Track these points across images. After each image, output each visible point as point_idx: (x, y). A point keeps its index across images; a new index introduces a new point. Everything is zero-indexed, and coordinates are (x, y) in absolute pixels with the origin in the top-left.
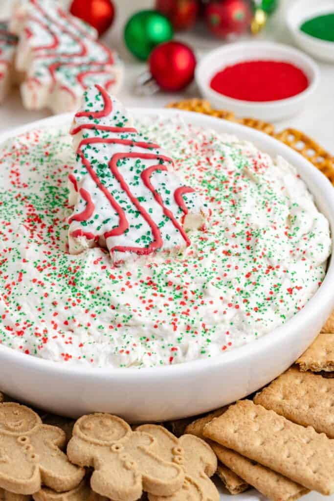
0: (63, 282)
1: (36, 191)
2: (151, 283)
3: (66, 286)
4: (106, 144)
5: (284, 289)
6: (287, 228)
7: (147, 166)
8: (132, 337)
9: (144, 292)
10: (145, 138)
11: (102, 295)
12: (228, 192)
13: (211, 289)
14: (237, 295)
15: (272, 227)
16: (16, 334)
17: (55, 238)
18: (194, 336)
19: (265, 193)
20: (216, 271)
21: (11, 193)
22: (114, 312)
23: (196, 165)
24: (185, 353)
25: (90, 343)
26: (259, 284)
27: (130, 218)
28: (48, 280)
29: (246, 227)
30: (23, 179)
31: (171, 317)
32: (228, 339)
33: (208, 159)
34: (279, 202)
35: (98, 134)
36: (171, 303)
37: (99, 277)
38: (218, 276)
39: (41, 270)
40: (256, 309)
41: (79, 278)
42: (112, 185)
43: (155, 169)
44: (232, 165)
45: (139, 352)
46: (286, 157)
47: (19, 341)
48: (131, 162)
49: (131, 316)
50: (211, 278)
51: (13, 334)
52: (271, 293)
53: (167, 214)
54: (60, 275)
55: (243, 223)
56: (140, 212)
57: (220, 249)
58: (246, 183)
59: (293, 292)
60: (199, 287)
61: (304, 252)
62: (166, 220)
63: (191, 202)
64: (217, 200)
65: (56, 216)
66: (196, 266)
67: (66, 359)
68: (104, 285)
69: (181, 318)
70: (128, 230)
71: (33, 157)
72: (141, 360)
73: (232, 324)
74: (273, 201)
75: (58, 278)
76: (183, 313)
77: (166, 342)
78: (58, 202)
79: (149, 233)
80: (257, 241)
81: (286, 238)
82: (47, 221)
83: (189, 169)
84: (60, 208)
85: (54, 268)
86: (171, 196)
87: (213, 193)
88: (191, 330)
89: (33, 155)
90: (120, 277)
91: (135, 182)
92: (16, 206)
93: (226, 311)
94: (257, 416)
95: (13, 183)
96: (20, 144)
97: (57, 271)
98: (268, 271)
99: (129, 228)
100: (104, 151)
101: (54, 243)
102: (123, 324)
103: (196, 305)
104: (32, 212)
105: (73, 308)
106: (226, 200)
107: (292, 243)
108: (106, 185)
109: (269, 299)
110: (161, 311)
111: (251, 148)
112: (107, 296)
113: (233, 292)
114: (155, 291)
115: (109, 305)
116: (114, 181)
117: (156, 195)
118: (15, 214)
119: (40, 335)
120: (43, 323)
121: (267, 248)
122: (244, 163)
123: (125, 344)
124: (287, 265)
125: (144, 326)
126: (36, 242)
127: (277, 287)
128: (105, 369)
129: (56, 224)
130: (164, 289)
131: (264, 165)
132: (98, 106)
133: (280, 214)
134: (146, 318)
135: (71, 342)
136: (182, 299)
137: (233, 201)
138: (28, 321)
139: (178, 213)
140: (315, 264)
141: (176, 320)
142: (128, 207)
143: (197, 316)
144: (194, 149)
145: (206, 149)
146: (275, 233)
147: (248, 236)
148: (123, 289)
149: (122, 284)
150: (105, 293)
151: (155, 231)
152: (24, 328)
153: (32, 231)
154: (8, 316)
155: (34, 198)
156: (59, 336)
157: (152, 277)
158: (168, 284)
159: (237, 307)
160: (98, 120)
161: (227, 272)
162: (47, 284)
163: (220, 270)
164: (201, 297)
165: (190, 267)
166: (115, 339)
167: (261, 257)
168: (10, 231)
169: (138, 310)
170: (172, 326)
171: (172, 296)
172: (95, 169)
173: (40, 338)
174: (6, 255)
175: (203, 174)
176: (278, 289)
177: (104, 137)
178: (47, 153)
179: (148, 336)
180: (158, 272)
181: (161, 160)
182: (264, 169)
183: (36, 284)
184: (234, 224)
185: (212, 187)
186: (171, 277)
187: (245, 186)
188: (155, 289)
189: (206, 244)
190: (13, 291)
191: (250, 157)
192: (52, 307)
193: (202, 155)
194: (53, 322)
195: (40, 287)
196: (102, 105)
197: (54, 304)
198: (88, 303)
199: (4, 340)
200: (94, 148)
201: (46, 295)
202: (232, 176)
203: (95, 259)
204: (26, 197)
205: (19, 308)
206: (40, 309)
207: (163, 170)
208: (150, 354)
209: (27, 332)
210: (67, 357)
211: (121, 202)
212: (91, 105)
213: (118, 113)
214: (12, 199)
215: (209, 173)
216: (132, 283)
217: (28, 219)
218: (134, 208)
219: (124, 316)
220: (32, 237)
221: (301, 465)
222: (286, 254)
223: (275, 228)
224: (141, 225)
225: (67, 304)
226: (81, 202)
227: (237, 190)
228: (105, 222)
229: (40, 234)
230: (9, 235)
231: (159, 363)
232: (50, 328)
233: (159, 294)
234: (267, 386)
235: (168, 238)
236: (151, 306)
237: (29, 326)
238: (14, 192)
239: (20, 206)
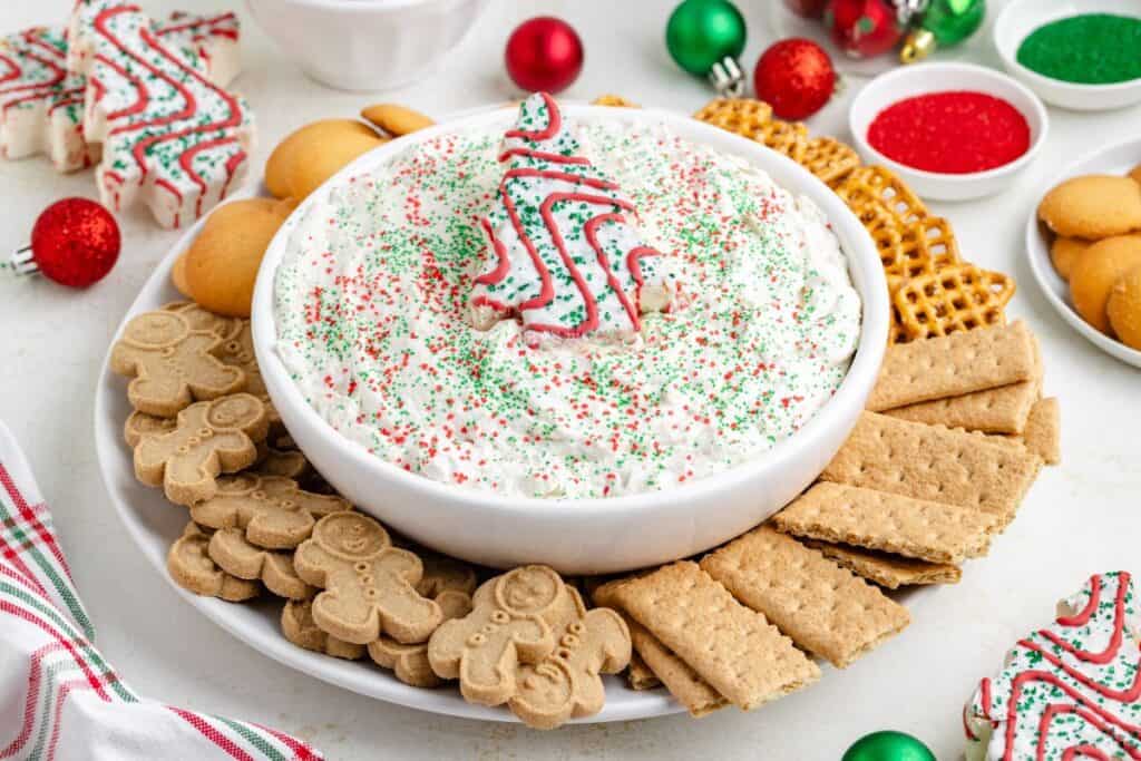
0: (464, 371)
1: (440, 231)
2: (588, 381)
3: (467, 377)
4: (541, 179)
5: (776, 400)
6: (798, 307)
7: (595, 215)
8: (555, 455)
9: (577, 394)
10: (601, 174)
11: (517, 394)
12: (717, 249)
13: (673, 394)
14: (709, 404)
15: (773, 305)
16: (394, 441)
17: (460, 304)
18: (641, 460)
19: (771, 253)
20: (684, 367)
21: (404, 233)
22: (532, 419)
23: (676, 206)
24: (625, 484)
25: (495, 460)
26: (741, 390)
27: (557, 285)
28: (443, 367)
29: (736, 304)
30: (424, 212)
31: (611, 431)
32: (688, 466)
33: (696, 195)
34: (790, 268)
35: (533, 163)
36: (614, 411)
37: (513, 368)
38: (685, 374)
39: (435, 352)
40: (734, 426)
41: (486, 368)
42: (540, 236)
43: (607, 219)
44: (728, 207)
45: (563, 477)
46: (813, 196)
47: (396, 451)
48: (574, 207)
49: (555, 427)
50: (676, 377)
51: (390, 441)
52: (758, 404)
53: (612, 286)
54: (460, 361)
55: (732, 297)
56: (574, 278)
57: (694, 334)
58: (745, 237)
59: (790, 404)
60: (657, 389)
61: (814, 346)
62: (610, 292)
63: (650, 269)
64: (699, 261)
65: (464, 271)
66: (655, 359)
67: (460, 481)
68: (520, 379)
69: (625, 432)
70: (551, 303)
71: (441, 179)
72: (564, 489)
73: (696, 445)
74: (783, 266)
75: (456, 365)
76: (630, 426)
77: (601, 466)
78: (470, 249)
79: (580, 308)
80: (746, 326)
81: (794, 322)
82: (451, 278)
83: (664, 210)
84: (472, 260)
85: (453, 350)
86: (622, 260)
87: (696, 249)
88: (637, 451)
89: (441, 175)
90: (545, 370)
91: (574, 235)
92: (410, 253)
93: (691, 426)
94: (694, 586)
95: (409, 217)
96: (425, 156)
97: (457, 355)
98: (756, 372)
99: (555, 299)
100: (537, 189)
101: (456, 312)
102: (543, 437)
103: (648, 415)
104: (430, 264)
105: (475, 410)
106: (713, 261)
107: (801, 331)
108: (532, 236)
109: (753, 412)
110: (597, 422)
111: (764, 181)
112: (523, 396)
113: (703, 399)
114: (592, 393)
115: (526, 408)
116: (544, 232)
117: (601, 257)
118: (407, 265)
119: (426, 445)
120: (432, 429)
121: (760, 338)
122: (748, 203)
123: (543, 465)
124: (786, 364)
125: (572, 441)
126: (431, 309)
127: (767, 395)
128: (513, 499)
129: (463, 284)
130: (606, 390)
131: (778, 209)
132: (539, 123)
133: (788, 286)
134: (576, 430)
135: (468, 458)
136: (630, 406)
137: (722, 263)
138: (411, 424)
139: (629, 284)
140: (830, 364)
141: (617, 435)
142: (559, 269)
143: (648, 432)
144: (678, 178)
145: (696, 179)
146: (776, 314)
147: (735, 318)
148: (547, 388)
149: (546, 380)
150: (521, 392)
151: (590, 305)
152: (406, 434)
153: (428, 292)
154: (385, 416)
155: (436, 242)
156: (453, 448)
157: (590, 372)
158: (613, 383)
159: (707, 421)
160: (536, 143)
161: (698, 370)
162: (442, 373)
163: (689, 366)
164: (656, 405)
165: (647, 360)
166: (530, 456)
167: (749, 351)
168: (398, 290)
169: (566, 419)
170: (611, 444)
171: (617, 401)
172: (520, 212)
173: (427, 449)
174: (389, 326)
175: (683, 219)
176: (768, 400)
177: (540, 168)
178: (461, 175)
179: (577, 455)
180: (600, 366)
181: (617, 207)
182: (777, 214)
183: (427, 371)
184: (719, 300)
185: (695, 241)
186: (618, 374)
187: (744, 242)
188: (593, 389)
189: (673, 326)
190: (394, 379)
191: (758, 195)
192: (446, 406)
193: (688, 189)
194: (446, 428)
195: (432, 377)
196: (546, 123)
197: (450, 402)
198: (496, 404)
199: (376, 449)
200: (524, 184)
201: (439, 388)
202: (727, 224)
203: (509, 338)
204: (425, 240)
205: (401, 405)
206: (429, 408)
207: (617, 220)
208: (576, 481)
209: (409, 441)
210: (461, 478)
211: (549, 262)
212: (530, 121)
213: (567, 135)
214: (405, 242)
215: (694, 219)
216: (562, 378)
217: (425, 273)
218: (566, 272)
219: (545, 426)
220: (426, 302)
221: (723, 663)
222: (791, 347)
223: (778, 308)
224: (572, 296)
225: (467, 403)
226: (493, 257)
227: (731, 247)
228: (521, 289)
229: (439, 297)
230: (396, 296)
231: (588, 494)
232: (442, 435)
233: (598, 396)
234: (723, 545)
235: (607, 317)
236: (585, 413)
237: (412, 431)
238: (409, 231)
239: (415, 253)
